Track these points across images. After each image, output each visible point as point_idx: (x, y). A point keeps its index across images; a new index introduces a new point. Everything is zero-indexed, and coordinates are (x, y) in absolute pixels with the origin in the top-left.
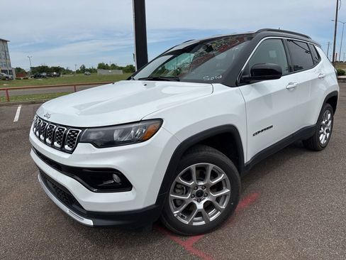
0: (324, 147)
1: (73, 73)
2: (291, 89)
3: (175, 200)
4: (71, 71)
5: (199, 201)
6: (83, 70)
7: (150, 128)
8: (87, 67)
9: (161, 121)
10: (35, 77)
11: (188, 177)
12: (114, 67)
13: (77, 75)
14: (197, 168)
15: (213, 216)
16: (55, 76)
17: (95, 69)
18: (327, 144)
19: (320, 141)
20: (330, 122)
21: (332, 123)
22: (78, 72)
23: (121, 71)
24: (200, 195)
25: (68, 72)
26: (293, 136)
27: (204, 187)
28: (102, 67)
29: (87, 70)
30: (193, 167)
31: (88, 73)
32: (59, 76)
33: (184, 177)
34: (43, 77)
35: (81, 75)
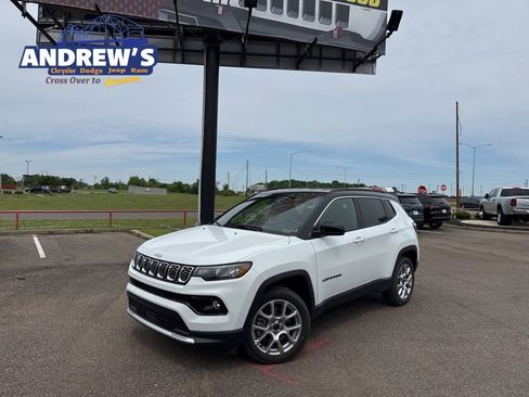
0: (405, 302)
1: (90, 188)
2: (359, 243)
3: (256, 330)
4: (86, 185)
5: (276, 334)
6: (106, 185)
7: (243, 268)
8: (112, 181)
9: (251, 263)
10: (32, 191)
11: (267, 311)
12: (153, 183)
13: (96, 192)
14: (275, 305)
15: (287, 348)
16: (62, 191)
17: (123, 185)
18: (408, 299)
19: (398, 296)
20: (410, 276)
21: (413, 278)
22: (97, 186)
23: (165, 190)
24: (276, 328)
25: (82, 185)
26: (365, 287)
27: (280, 321)
28: (135, 182)
29: (112, 186)
30: (272, 302)
31: (113, 190)
32: (69, 191)
33: (264, 311)
34: (46, 191)
35: (102, 192)
